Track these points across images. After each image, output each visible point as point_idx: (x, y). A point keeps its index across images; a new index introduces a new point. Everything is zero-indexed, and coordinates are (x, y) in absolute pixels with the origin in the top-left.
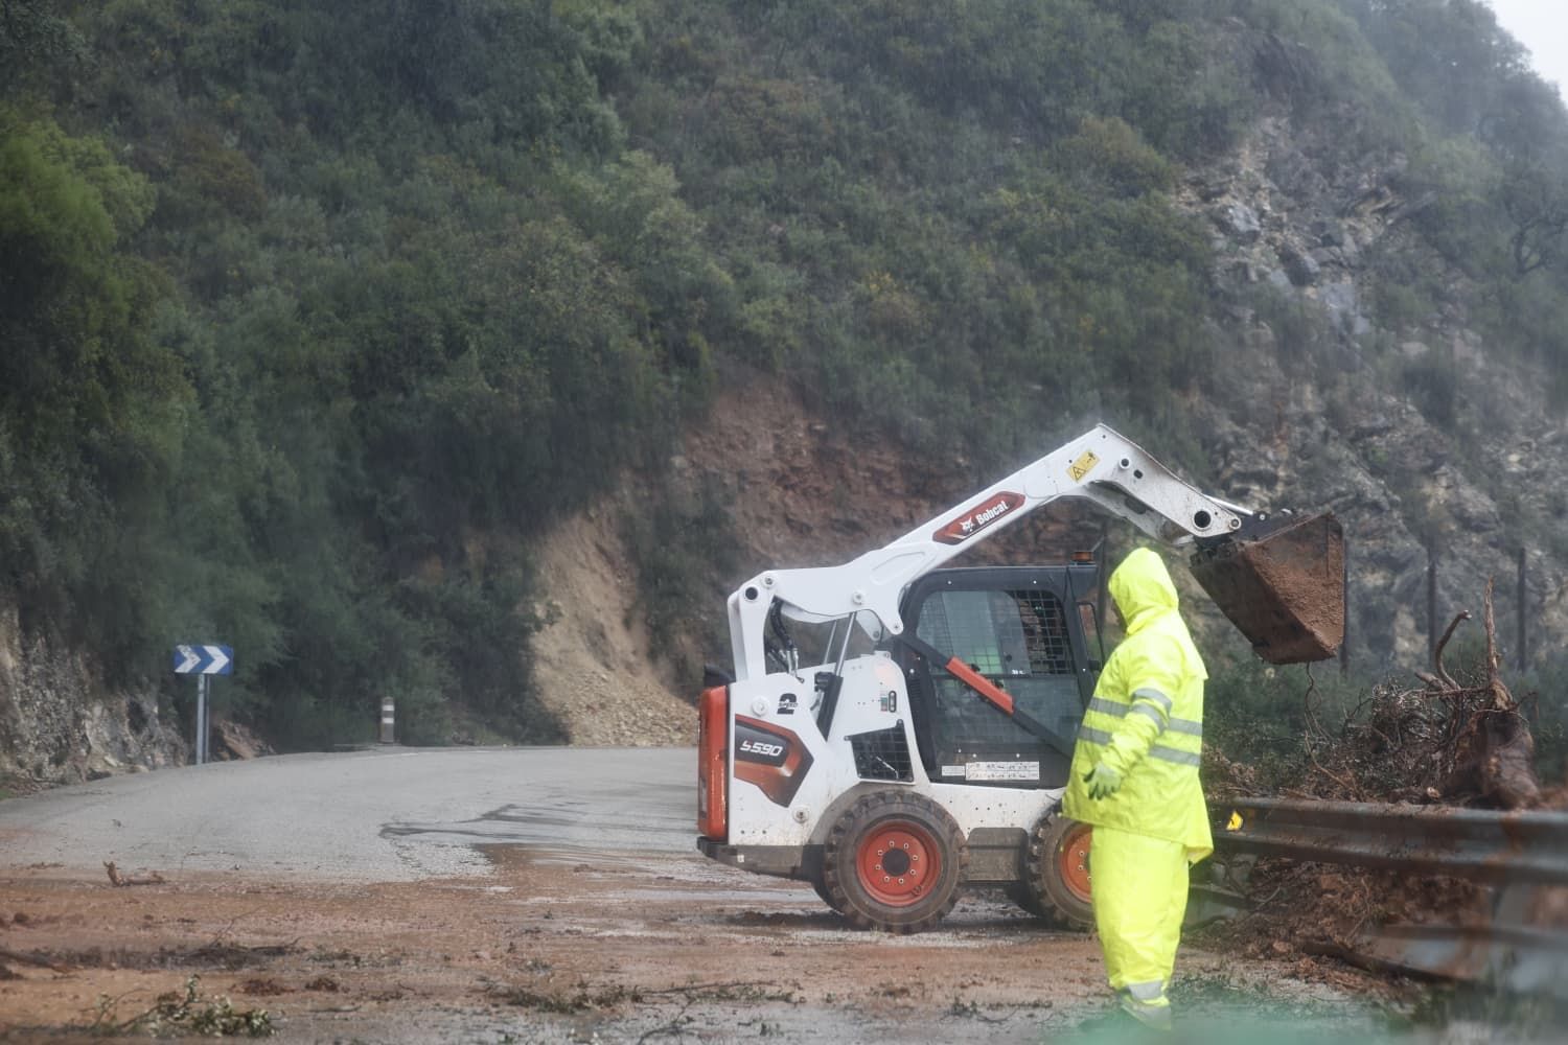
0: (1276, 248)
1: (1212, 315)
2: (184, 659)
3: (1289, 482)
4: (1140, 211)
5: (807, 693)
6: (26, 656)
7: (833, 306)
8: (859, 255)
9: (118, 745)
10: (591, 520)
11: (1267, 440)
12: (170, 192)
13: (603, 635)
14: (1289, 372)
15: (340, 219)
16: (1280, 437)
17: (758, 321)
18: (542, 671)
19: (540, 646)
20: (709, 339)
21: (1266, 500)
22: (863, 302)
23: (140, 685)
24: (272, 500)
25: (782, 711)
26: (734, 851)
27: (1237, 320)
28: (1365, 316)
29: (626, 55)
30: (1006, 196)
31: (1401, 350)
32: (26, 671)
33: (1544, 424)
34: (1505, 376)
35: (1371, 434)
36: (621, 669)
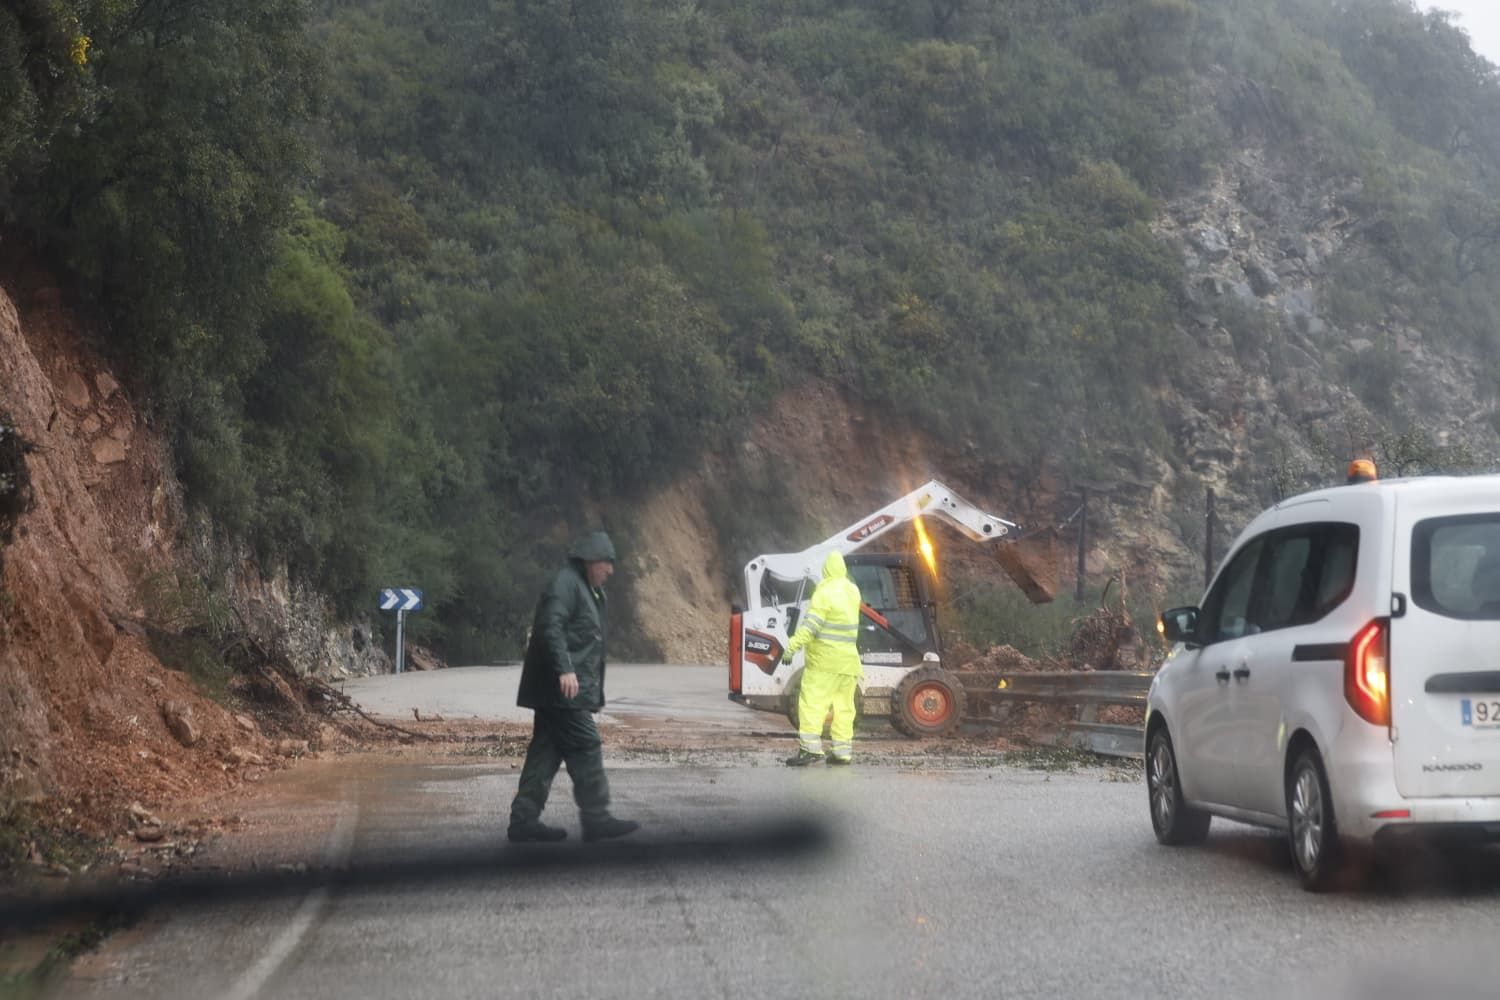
0: (1242, 264)
1: (1183, 324)
2: (387, 599)
3: (1242, 458)
4: (1124, 239)
5: (782, 617)
6: (292, 598)
7: (873, 322)
8: (893, 278)
9: (348, 660)
10: (680, 492)
11: (1225, 423)
12: (356, 238)
13: (690, 581)
14: (1246, 369)
15: (487, 258)
16: (1236, 421)
17: (812, 338)
18: (643, 609)
19: (642, 590)
20: (773, 351)
21: (1224, 472)
22: (897, 317)
23: (360, 618)
24: (446, 482)
25: (769, 626)
26: (745, 698)
27: (1203, 326)
28: (1319, 316)
29: (711, 120)
30: (1012, 229)
31: (1349, 346)
32: (292, 607)
33: (1471, 405)
34: (1440, 366)
35: (1316, 417)
36: (705, 606)
